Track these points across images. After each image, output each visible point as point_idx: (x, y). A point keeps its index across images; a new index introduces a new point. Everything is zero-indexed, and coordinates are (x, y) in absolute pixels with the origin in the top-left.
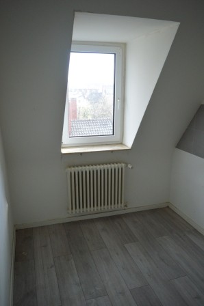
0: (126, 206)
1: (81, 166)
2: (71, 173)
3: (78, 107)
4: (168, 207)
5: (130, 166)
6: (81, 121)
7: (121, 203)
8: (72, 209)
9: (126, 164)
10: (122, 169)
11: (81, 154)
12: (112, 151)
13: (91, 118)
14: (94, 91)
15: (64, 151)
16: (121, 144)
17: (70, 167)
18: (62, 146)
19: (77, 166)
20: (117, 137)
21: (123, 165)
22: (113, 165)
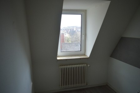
0: (87, 84)
1: (66, 65)
2: (61, 69)
3: (64, 37)
4: (107, 85)
5: (89, 66)
6: (66, 43)
7: (85, 83)
8: (62, 85)
9: (87, 64)
10: (85, 67)
11: (66, 60)
12: (80, 59)
13: (70, 42)
14: (72, 30)
15: (58, 58)
16: (85, 55)
17: (61, 66)
18: (58, 56)
19: (64, 66)
20: (82, 52)
21: (86, 65)
22: (81, 65)
